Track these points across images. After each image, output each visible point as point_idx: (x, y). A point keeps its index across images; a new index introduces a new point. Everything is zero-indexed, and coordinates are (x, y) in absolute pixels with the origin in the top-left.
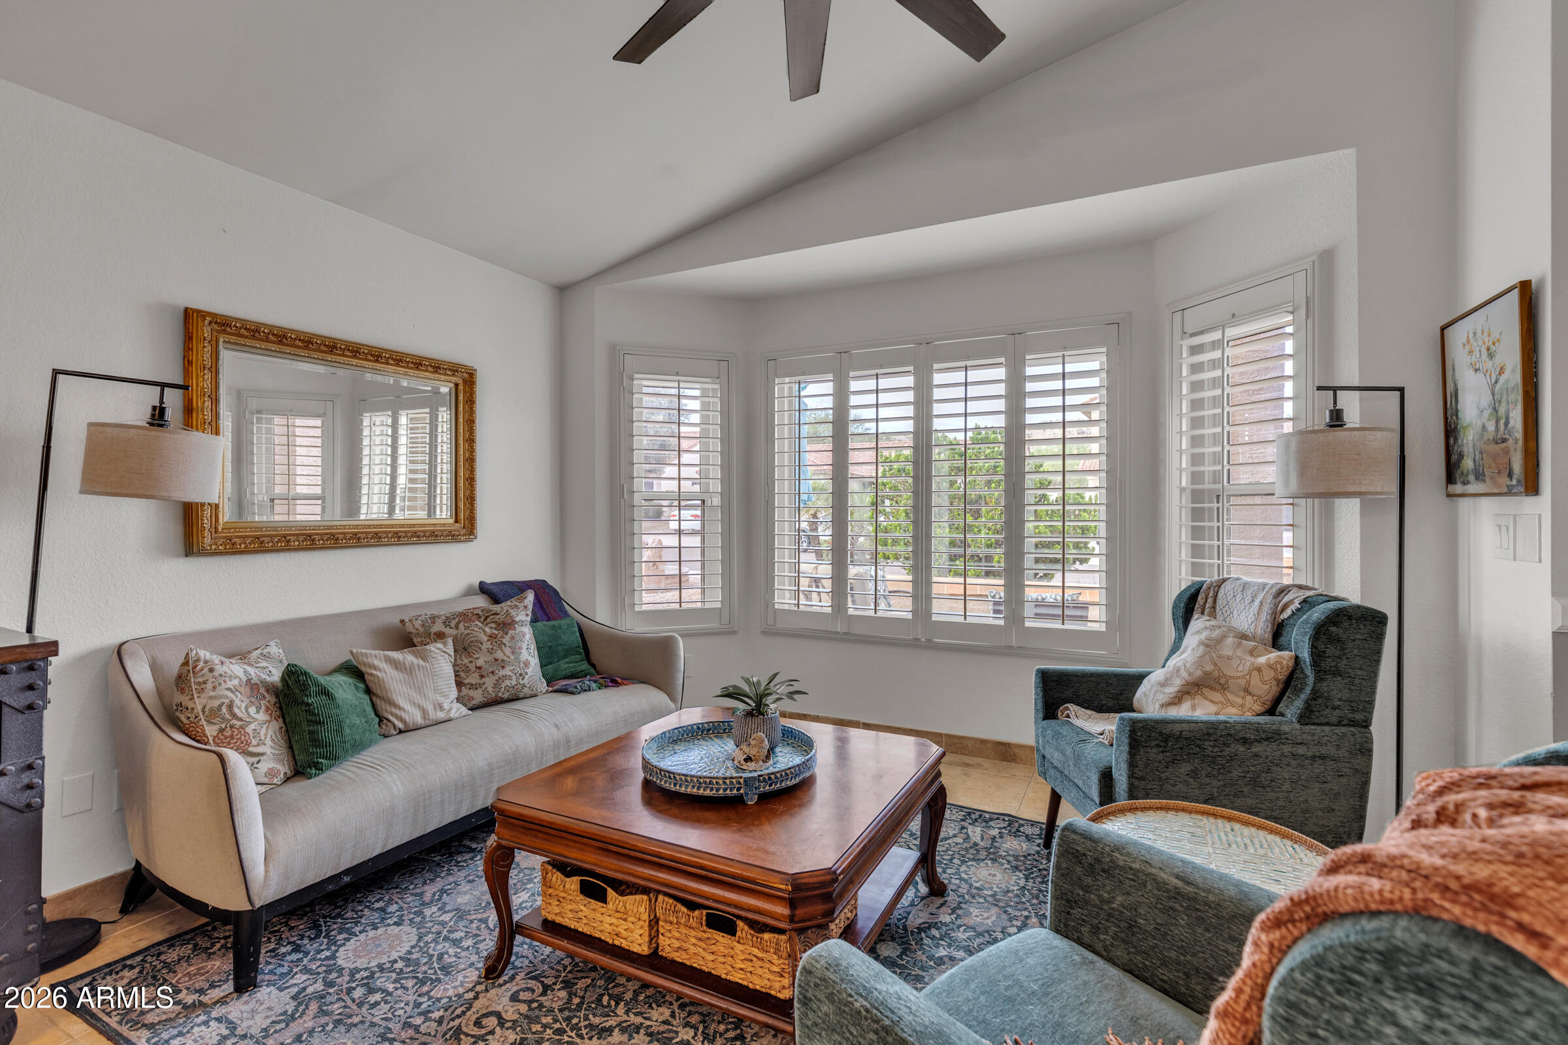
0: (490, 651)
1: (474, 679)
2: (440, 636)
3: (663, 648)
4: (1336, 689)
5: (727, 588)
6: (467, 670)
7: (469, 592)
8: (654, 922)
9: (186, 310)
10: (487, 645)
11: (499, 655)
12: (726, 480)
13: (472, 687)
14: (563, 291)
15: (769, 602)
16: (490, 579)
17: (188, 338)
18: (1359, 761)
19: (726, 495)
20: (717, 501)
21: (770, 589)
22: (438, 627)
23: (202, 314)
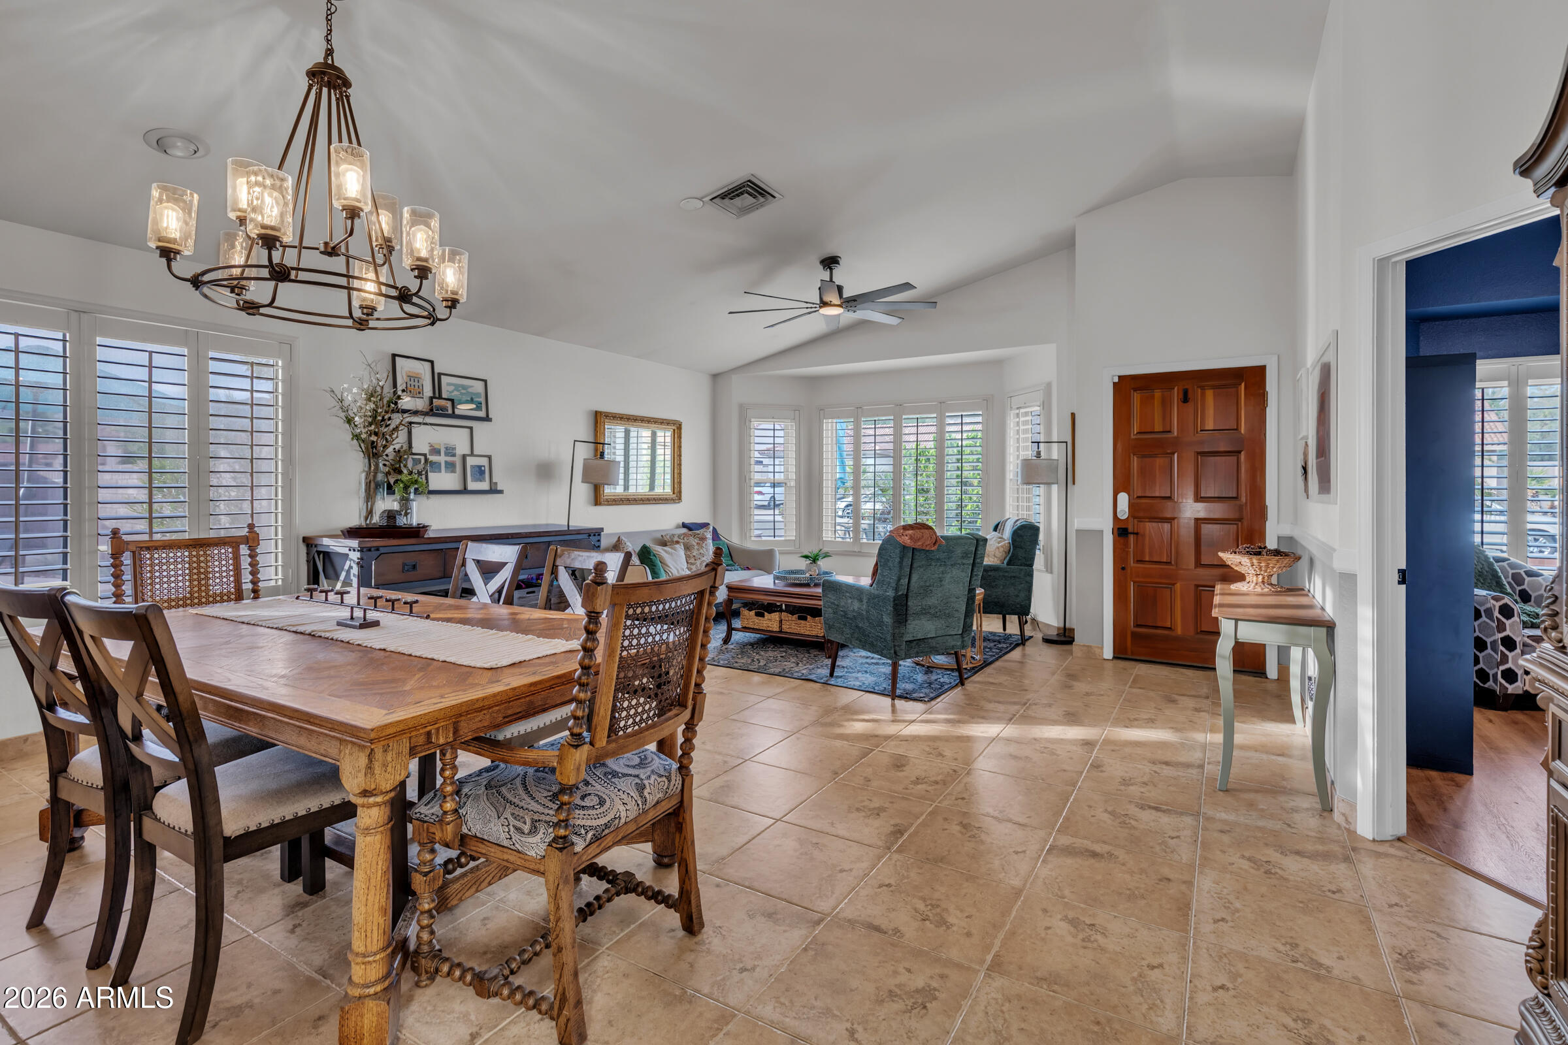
0: (698, 550)
1: (692, 560)
2: (677, 542)
3: (770, 554)
4: (1021, 553)
5: (798, 529)
6: (689, 557)
7: (678, 527)
8: (781, 621)
9: (596, 412)
10: (696, 547)
11: (701, 551)
12: (798, 473)
13: (692, 564)
14: (715, 377)
15: (820, 537)
16: (687, 521)
17: (596, 422)
18: (1028, 578)
19: (798, 481)
20: (793, 484)
21: (820, 530)
22: (676, 539)
23: (601, 412)
